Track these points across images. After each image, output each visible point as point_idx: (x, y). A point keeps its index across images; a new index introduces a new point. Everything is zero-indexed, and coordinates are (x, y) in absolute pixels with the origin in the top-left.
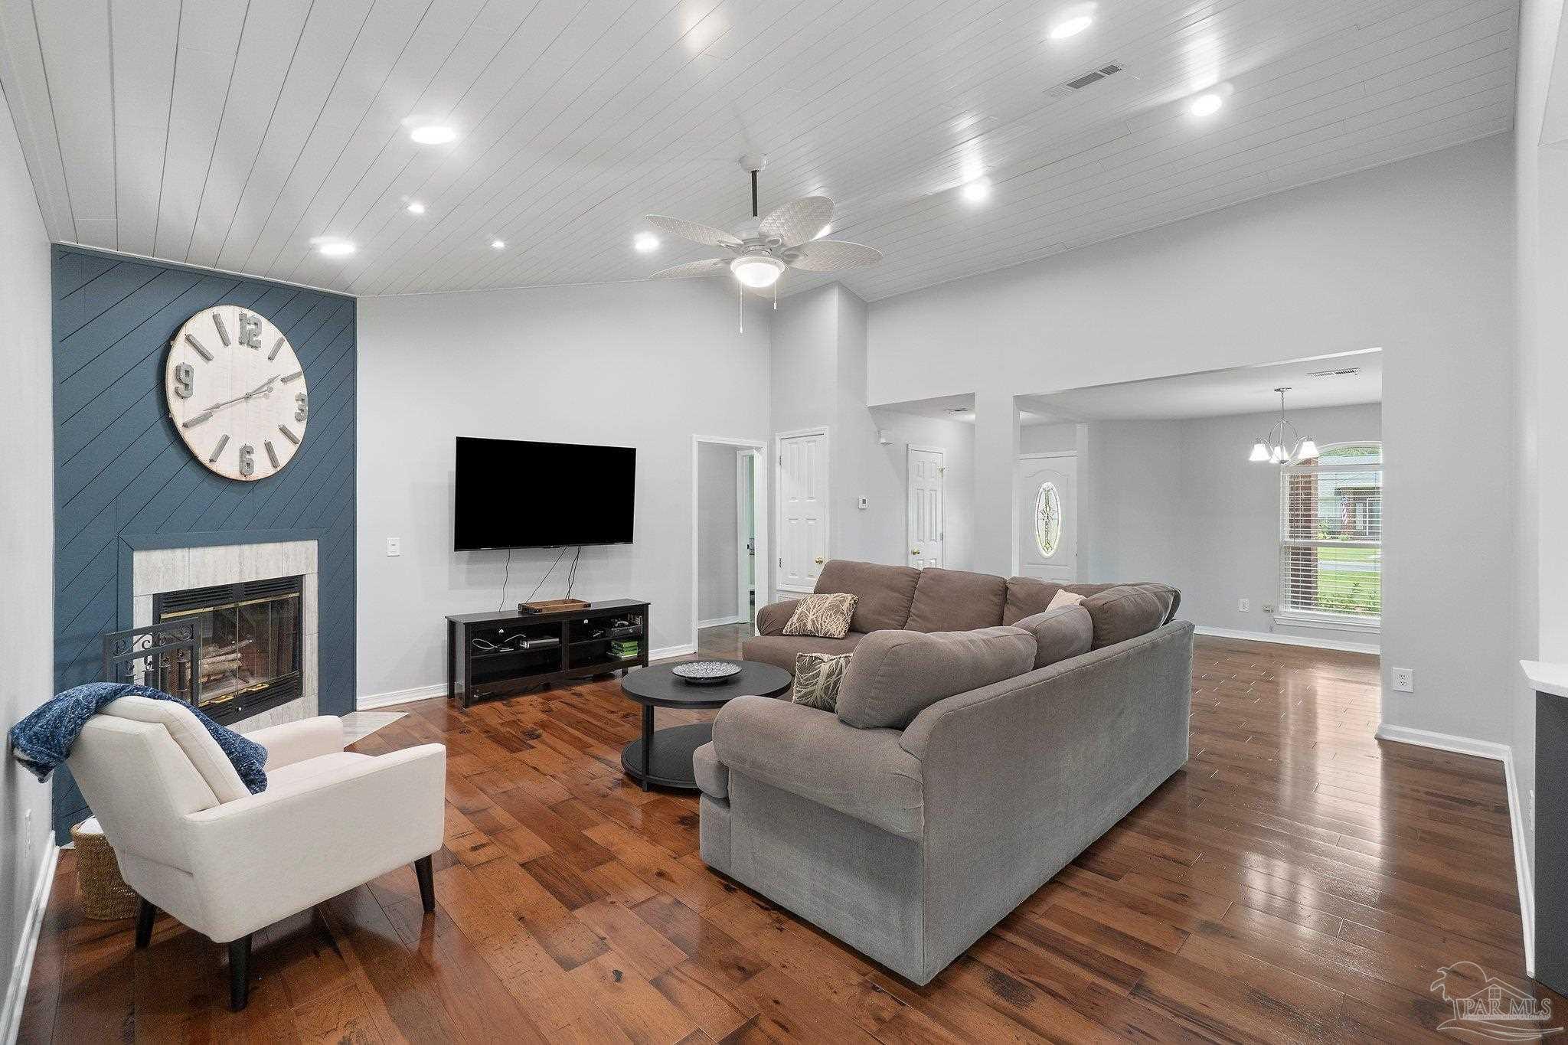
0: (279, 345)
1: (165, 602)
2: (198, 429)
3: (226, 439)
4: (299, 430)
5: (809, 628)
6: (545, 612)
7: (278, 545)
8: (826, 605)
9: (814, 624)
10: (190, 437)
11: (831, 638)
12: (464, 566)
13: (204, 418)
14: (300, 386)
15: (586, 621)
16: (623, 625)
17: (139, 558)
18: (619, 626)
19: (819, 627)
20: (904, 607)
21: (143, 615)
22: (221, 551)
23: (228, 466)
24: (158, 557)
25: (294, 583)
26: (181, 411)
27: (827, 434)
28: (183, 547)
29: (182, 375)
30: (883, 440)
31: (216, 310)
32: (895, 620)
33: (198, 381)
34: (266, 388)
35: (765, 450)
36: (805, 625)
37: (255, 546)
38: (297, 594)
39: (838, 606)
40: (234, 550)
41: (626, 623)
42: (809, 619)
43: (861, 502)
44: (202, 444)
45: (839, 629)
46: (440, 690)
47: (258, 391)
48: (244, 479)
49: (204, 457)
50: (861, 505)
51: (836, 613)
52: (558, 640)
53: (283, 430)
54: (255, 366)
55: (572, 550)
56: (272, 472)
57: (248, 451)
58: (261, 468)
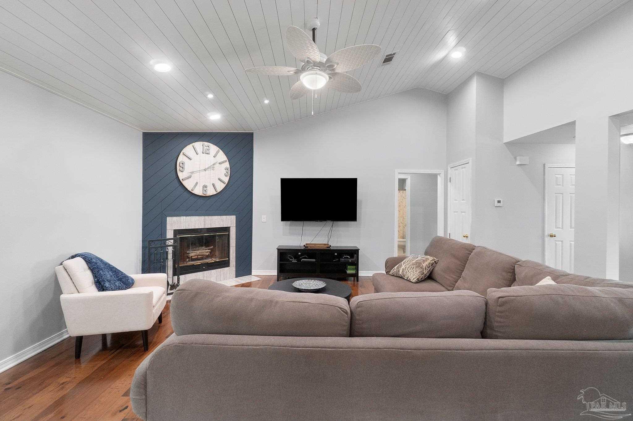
0: (218, 152)
1: (177, 232)
2: (187, 181)
3: (197, 183)
4: (226, 180)
5: (400, 273)
6: (309, 248)
7: (219, 217)
8: (414, 261)
9: (403, 271)
10: (185, 183)
11: (409, 281)
12: (288, 227)
13: (189, 177)
14: (227, 165)
15: (336, 254)
16: (348, 258)
17: (168, 219)
18: (344, 258)
19: (405, 273)
20: (460, 270)
21: (170, 234)
22: (197, 218)
23: (198, 191)
24: (175, 219)
25: (227, 229)
26: (181, 176)
27: (470, 163)
28: (184, 216)
29: (181, 165)
30: (518, 163)
31: (193, 144)
32: (452, 277)
33: (186, 167)
34: (212, 167)
35: (443, 175)
36: (399, 271)
37: (210, 217)
38: (228, 233)
39: (420, 263)
40: (202, 218)
41: (349, 257)
42: (402, 268)
43: (496, 202)
44: (188, 185)
45: (414, 277)
46: (275, 273)
47: (208, 168)
48: (204, 195)
49: (190, 189)
50: (497, 204)
51: (417, 267)
52: (315, 260)
53: (219, 179)
54: (209, 160)
55: (330, 223)
56: (215, 193)
57: (205, 186)
58: (211, 192)
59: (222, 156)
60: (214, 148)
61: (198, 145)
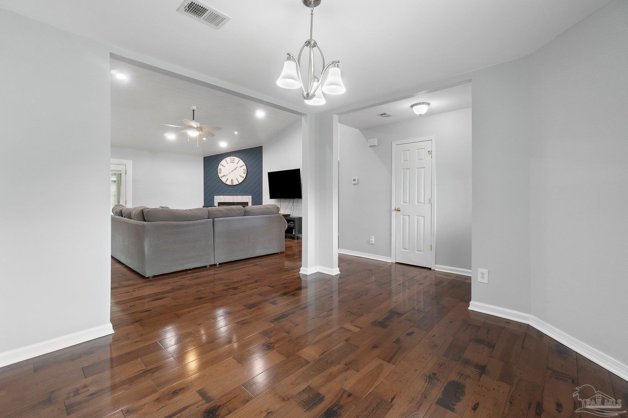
0: (239, 161)
1: (219, 203)
3: (228, 178)
4: (244, 175)
7: (241, 196)
10: (222, 179)
13: (224, 175)
14: (245, 167)
17: (216, 197)
22: (229, 196)
23: (229, 183)
25: (247, 203)
26: (220, 175)
28: (222, 195)
29: (220, 170)
31: (226, 159)
33: (223, 171)
34: (236, 169)
37: (236, 196)
40: (232, 197)
43: (353, 180)
44: (224, 179)
47: (234, 170)
48: (232, 185)
49: (224, 182)
53: (240, 176)
54: (234, 166)
55: (292, 200)
56: (238, 183)
57: (232, 180)
58: (236, 183)
59: (242, 163)
60: (236, 159)
61: (228, 159)
